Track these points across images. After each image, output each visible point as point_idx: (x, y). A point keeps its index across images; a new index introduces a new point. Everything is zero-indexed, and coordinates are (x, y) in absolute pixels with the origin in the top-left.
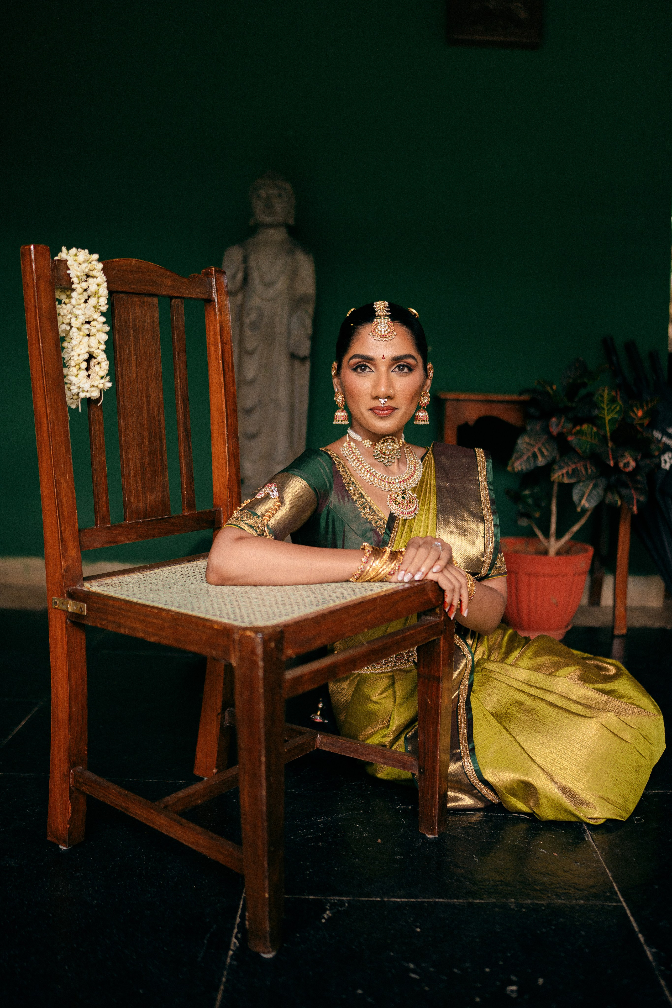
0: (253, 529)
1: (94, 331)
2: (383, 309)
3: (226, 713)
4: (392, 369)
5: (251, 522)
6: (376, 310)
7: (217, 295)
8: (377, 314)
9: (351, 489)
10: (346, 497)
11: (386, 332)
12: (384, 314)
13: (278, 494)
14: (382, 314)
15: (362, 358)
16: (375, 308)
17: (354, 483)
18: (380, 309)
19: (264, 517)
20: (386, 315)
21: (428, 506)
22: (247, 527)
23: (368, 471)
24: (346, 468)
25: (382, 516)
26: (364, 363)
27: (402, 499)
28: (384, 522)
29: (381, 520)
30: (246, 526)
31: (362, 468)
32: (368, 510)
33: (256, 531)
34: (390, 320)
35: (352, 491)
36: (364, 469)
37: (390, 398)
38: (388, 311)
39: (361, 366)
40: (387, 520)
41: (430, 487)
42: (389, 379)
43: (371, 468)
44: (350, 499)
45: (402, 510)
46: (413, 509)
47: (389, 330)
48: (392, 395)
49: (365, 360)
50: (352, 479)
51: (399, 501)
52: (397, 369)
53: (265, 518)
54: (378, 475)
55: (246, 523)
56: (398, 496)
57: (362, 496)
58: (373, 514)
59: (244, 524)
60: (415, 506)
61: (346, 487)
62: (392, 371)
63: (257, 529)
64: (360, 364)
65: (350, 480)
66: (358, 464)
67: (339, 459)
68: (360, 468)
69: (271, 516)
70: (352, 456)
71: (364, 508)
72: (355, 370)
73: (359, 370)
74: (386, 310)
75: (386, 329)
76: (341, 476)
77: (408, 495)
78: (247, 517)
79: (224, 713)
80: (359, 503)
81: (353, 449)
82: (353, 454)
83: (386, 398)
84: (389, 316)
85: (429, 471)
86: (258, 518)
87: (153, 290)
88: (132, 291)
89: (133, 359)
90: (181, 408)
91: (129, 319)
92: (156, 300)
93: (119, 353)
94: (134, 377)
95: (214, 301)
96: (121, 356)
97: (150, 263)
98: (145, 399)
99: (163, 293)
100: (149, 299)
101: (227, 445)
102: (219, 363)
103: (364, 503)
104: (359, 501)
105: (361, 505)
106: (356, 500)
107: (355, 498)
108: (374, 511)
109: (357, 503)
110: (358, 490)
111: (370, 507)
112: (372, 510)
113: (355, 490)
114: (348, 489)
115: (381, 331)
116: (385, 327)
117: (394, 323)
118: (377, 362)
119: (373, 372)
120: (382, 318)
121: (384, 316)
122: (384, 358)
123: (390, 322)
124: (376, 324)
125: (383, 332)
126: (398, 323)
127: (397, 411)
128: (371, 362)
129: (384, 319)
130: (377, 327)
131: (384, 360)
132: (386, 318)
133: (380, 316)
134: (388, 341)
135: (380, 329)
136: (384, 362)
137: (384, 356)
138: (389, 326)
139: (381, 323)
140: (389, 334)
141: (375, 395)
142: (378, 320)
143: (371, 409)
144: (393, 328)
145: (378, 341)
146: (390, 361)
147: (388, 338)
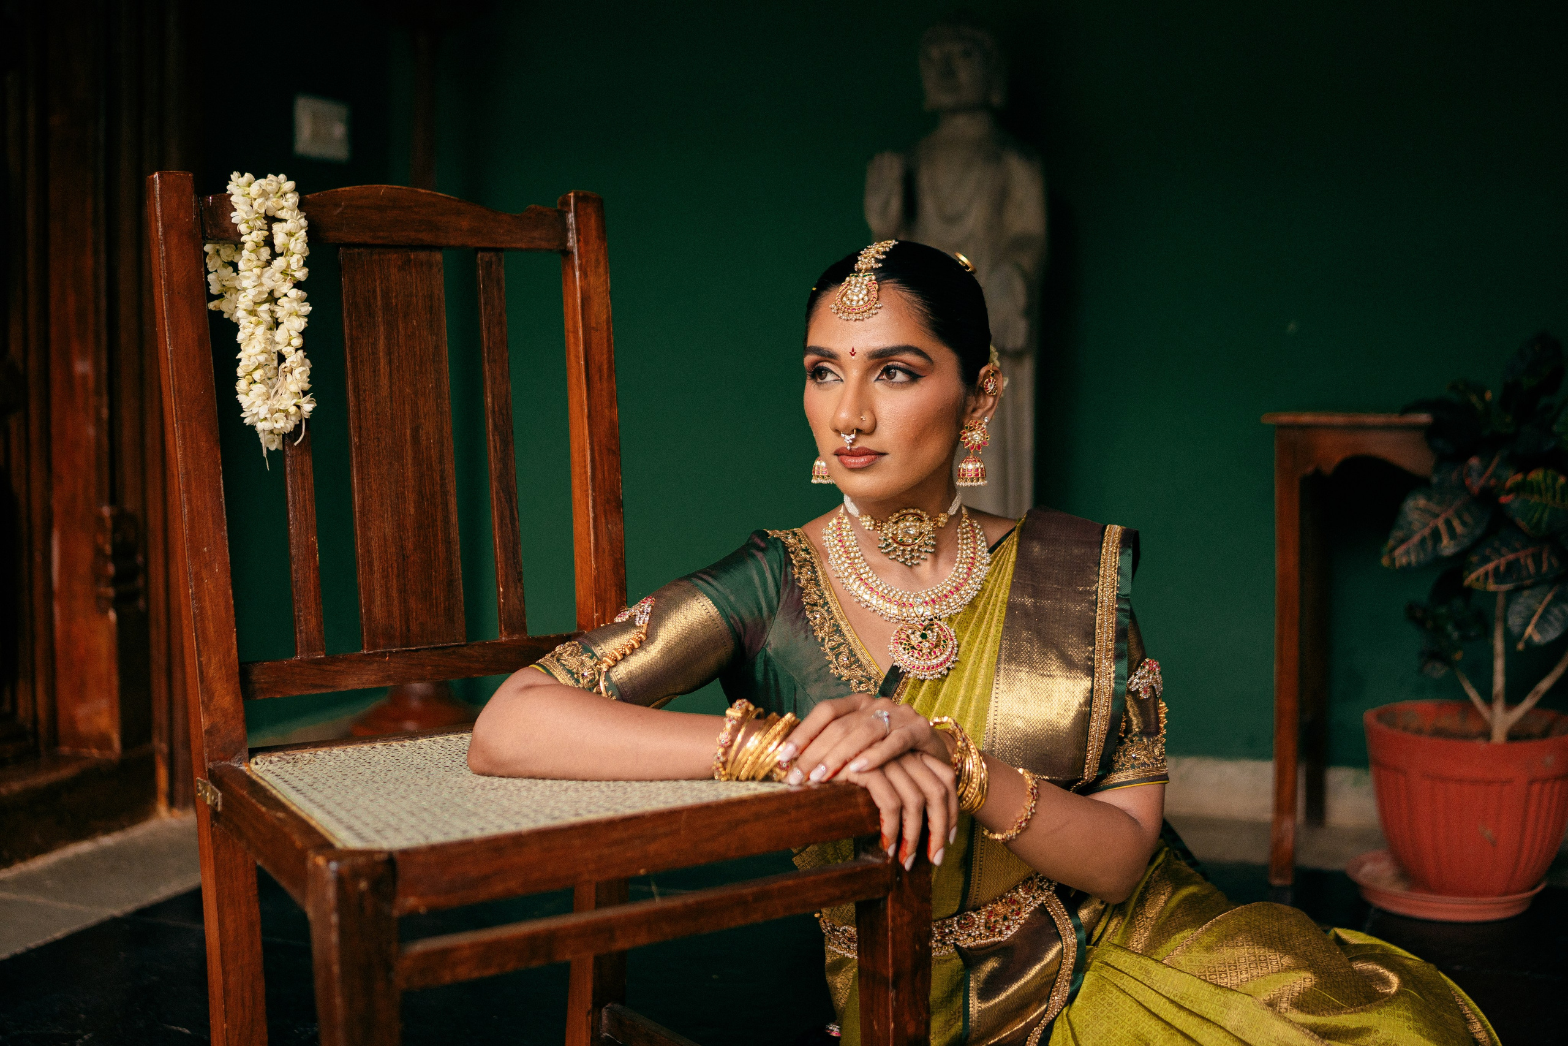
0: (572, 677)
1: (280, 313)
2: (872, 257)
3: (604, 1012)
4: (876, 376)
7: (578, 241)
9: (818, 616)
10: (803, 632)
11: (861, 303)
13: (647, 619)
15: (819, 354)
17: (825, 603)
19: (604, 659)
20: (872, 269)
21: (980, 646)
22: (561, 672)
23: (861, 580)
25: (873, 670)
26: (824, 364)
27: (920, 639)
29: (870, 679)
30: (560, 670)
31: (850, 574)
32: (844, 659)
33: (578, 682)
34: (874, 277)
35: (818, 621)
36: (854, 576)
37: (862, 432)
39: (819, 371)
40: (884, 678)
41: (995, 606)
42: (862, 394)
44: (810, 637)
45: (917, 661)
46: (941, 659)
47: (866, 299)
48: (865, 426)
49: (826, 359)
50: (827, 594)
51: (913, 643)
52: (884, 376)
53: (606, 661)
54: (880, 588)
55: (563, 665)
56: (913, 633)
57: (838, 631)
58: (854, 666)
59: (558, 666)
60: (947, 654)
61: (807, 613)
62: (877, 380)
63: (581, 679)
64: (817, 366)
65: (820, 596)
67: (809, 554)
68: (846, 573)
69: (619, 658)
70: (838, 548)
71: (837, 655)
72: (813, 377)
73: (818, 378)
74: (876, 259)
75: (861, 296)
76: (802, 590)
77: (936, 630)
78: (570, 655)
79: (600, 1012)
80: (828, 645)
82: (840, 544)
83: (853, 432)
84: (877, 271)
86: (591, 658)
87: (427, 237)
88: (380, 242)
89: (383, 362)
90: (495, 447)
91: (374, 291)
92: (438, 257)
93: (352, 351)
94: (385, 393)
95: (572, 253)
96: (353, 359)
97: (423, 191)
98: (408, 432)
99: (452, 242)
100: (423, 256)
101: (591, 516)
102: (579, 365)
103: (840, 645)
104: (829, 640)
105: (832, 649)
106: (823, 639)
107: (821, 635)
108: (858, 660)
109: (823, 646)
110: (832, 619)
111: (852, 653)
112: (852, 659)
113: (825, 619)
114: (810, 616)
115: (852, 301)
116: (860, 292)
117: (883, 284)
118: (842, 361)
119: (842, 381)
122: (853, 353)
123: (873, 283)
124: (846, 287)
125: (855, 302)
126: (892, 285)
127: (886, 458)
128: (834, 360)
130: (846, 292)
131: (853, 357)
134: (862, 320)
135: (850, 296)
136: (854, 361)
137: (853, 350)
138: (868, 291)
140: (866, 306)
141: (832, 426)
143: (836, 454)
144: (875, 295)
145: (845, 319)
146: (866, 358)
147: (864, 314)
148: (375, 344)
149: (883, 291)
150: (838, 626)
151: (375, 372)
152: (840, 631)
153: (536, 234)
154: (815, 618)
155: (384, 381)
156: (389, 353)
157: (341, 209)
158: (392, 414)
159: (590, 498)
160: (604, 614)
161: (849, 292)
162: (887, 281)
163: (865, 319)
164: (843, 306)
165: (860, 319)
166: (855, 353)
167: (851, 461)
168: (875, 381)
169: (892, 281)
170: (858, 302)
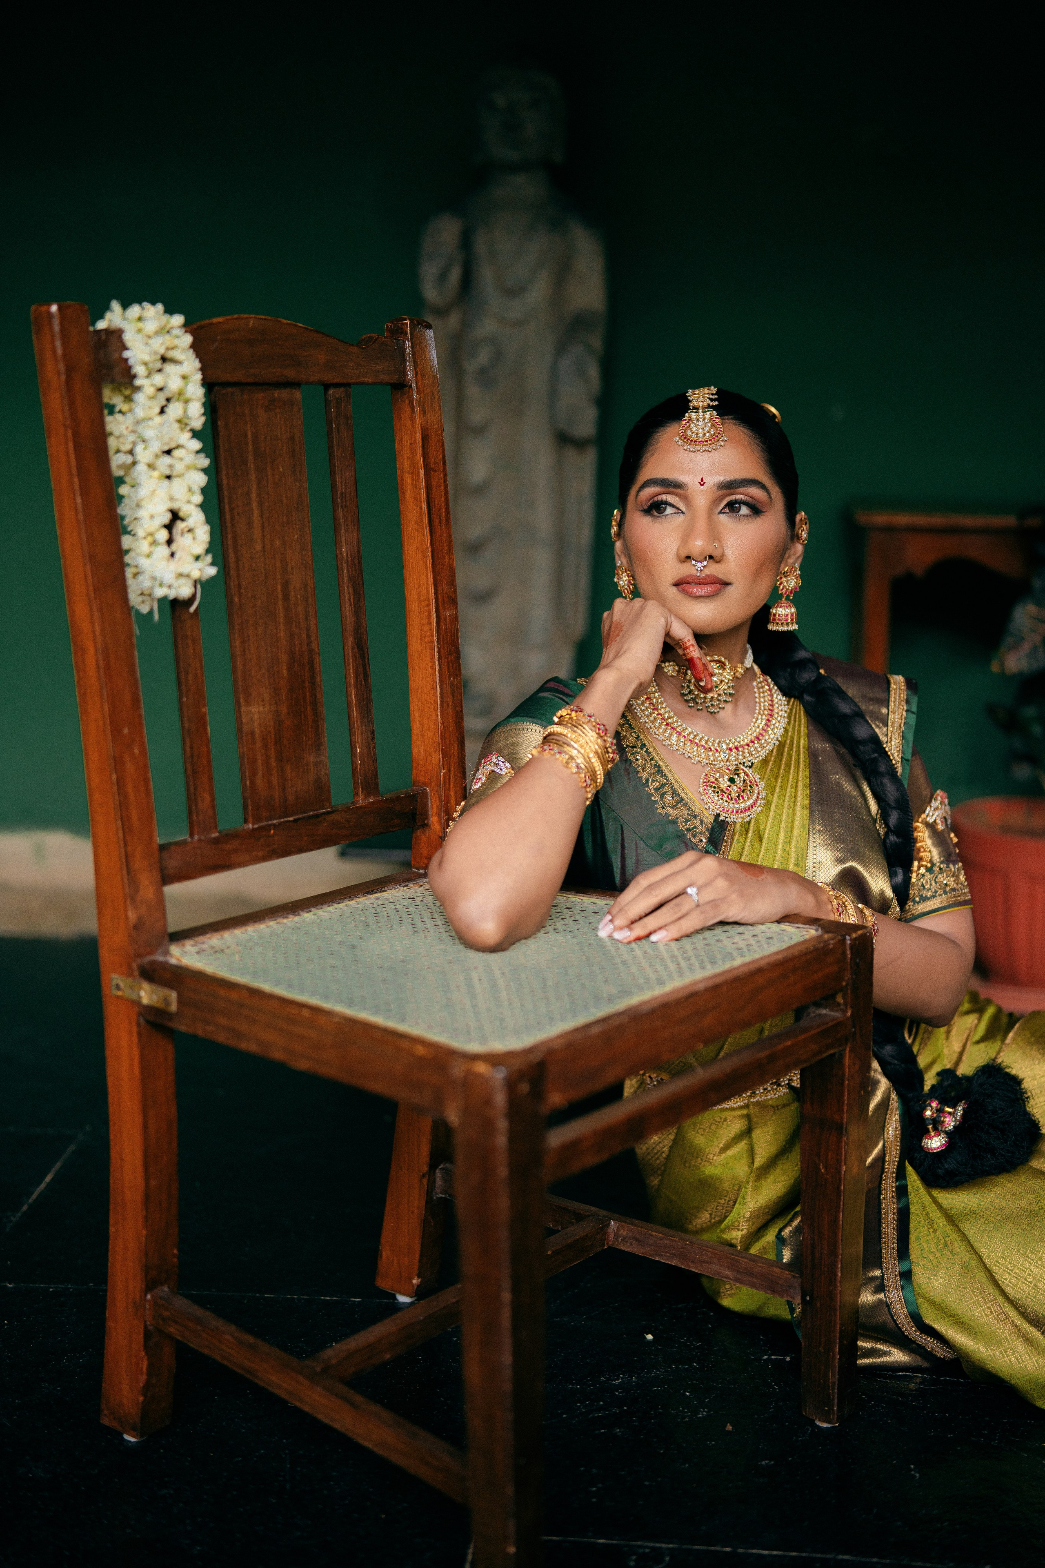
1: (179, 467)
2: (704, 397)
3: (438, 1173)
4: (718, 509)
6: (690, 399)
7: (416, 374)
8: (691, 405)
9: (639, 758)
12: (705, 404)
14: (701, 404)
15: (662, 486)
16: (689, 396)
17: (644, 745)
18: (699, 397)
25: (697, 808)
26: (665, 496)
27: (728, 783)
32: (669, 799)
34: (715, 413)
35: (639, 763)
37: (712, 558)
38: (712, 400)
39: (657, 504)
41: (798, 752)
42: (711, 524)
45: (726, 804)
46: (749, 803)
47: (712, 432)
48: (717, 554)
49: (666, 490)
51: (722, 787)
52: (728, 509)
56: (721, 776)
57: (659, 771)
58: (679, 806)
60: (754, 797)
61: (629, 755)
64: (656, 499)
71: (662, 795)
72: (648, 511)
73: (654, 513)
74: (709, 398)
75: (706, 429)
77: (742, 775)
79: (434, 1174)
80: (653, 785)
83: (705, 559)
84: (714, 408)
85: (795, 722)
87: (290, 374)
88: (250, 380)
89: (256, 513)
90: (350, 600)
91: (246, 436)
92: (298, 394)
93: (230, 504)
94: (258, 547)
95: (411, 386)
96: (232, 510)
97: (285, 321)
98: (279, 588)
99: (312, 379)
100: (285, 394)
101: (437, 668)
102: (421, 508)
103: (663, 785)
104: (653, 781)
105: (656, 789)
106: (647, 780)
107: (645, 775)
108: (682, 799)
109: (648, 786)
110: (652, 759)
111: (675, 793)
112: (676, 798)
113: (646, 760)
114: (632, 758)
115: (697, 434)
116: (705, 425)
117: (724, 419)
118: (690, 491)
119: (683, 513)
120: (701, 411)
121: (704, 408)
122: (702, 483)
123: (716, 418)
124: (688, 422)
125: (701, 435)
126: (731, 421)
127: (730, 589)
128: (679, 491)
129: (704, 412)
130: (690, 426)
131: (702, 487)
132: (708, 411)
133: (696, 409)
134: (710, 451)
135: (694, 429)
136: (703, 491)
137: (702, 480)
138: (713, 425)
139: (698, 420)
140: (714, 439)
141: (683, 554)
142: (694, 416)
143: (677, 584)
144: (720, 428)
145: (692, 451)
146: (715, 488)
147: (712, 446)
148: (248, 493)
149: (726, 425)
150: (659, 767)
151: (250, 524)
152: (662, 772)
153: (379, 368)
154: (637, 760)
155: (257, 533)
156: (261, 504)
157: (216, 344)
158: (265, 569)
159: (436, 650)
160: (449, 770)
161: (692, 425)
162: (726, 417)
163: (713, 451)
164: (688, 439)
165: (708, 451)
166: (705, 483)
167: (696, 590)
168: (719, 513)
169: (730, 417)
170: (704, 434)
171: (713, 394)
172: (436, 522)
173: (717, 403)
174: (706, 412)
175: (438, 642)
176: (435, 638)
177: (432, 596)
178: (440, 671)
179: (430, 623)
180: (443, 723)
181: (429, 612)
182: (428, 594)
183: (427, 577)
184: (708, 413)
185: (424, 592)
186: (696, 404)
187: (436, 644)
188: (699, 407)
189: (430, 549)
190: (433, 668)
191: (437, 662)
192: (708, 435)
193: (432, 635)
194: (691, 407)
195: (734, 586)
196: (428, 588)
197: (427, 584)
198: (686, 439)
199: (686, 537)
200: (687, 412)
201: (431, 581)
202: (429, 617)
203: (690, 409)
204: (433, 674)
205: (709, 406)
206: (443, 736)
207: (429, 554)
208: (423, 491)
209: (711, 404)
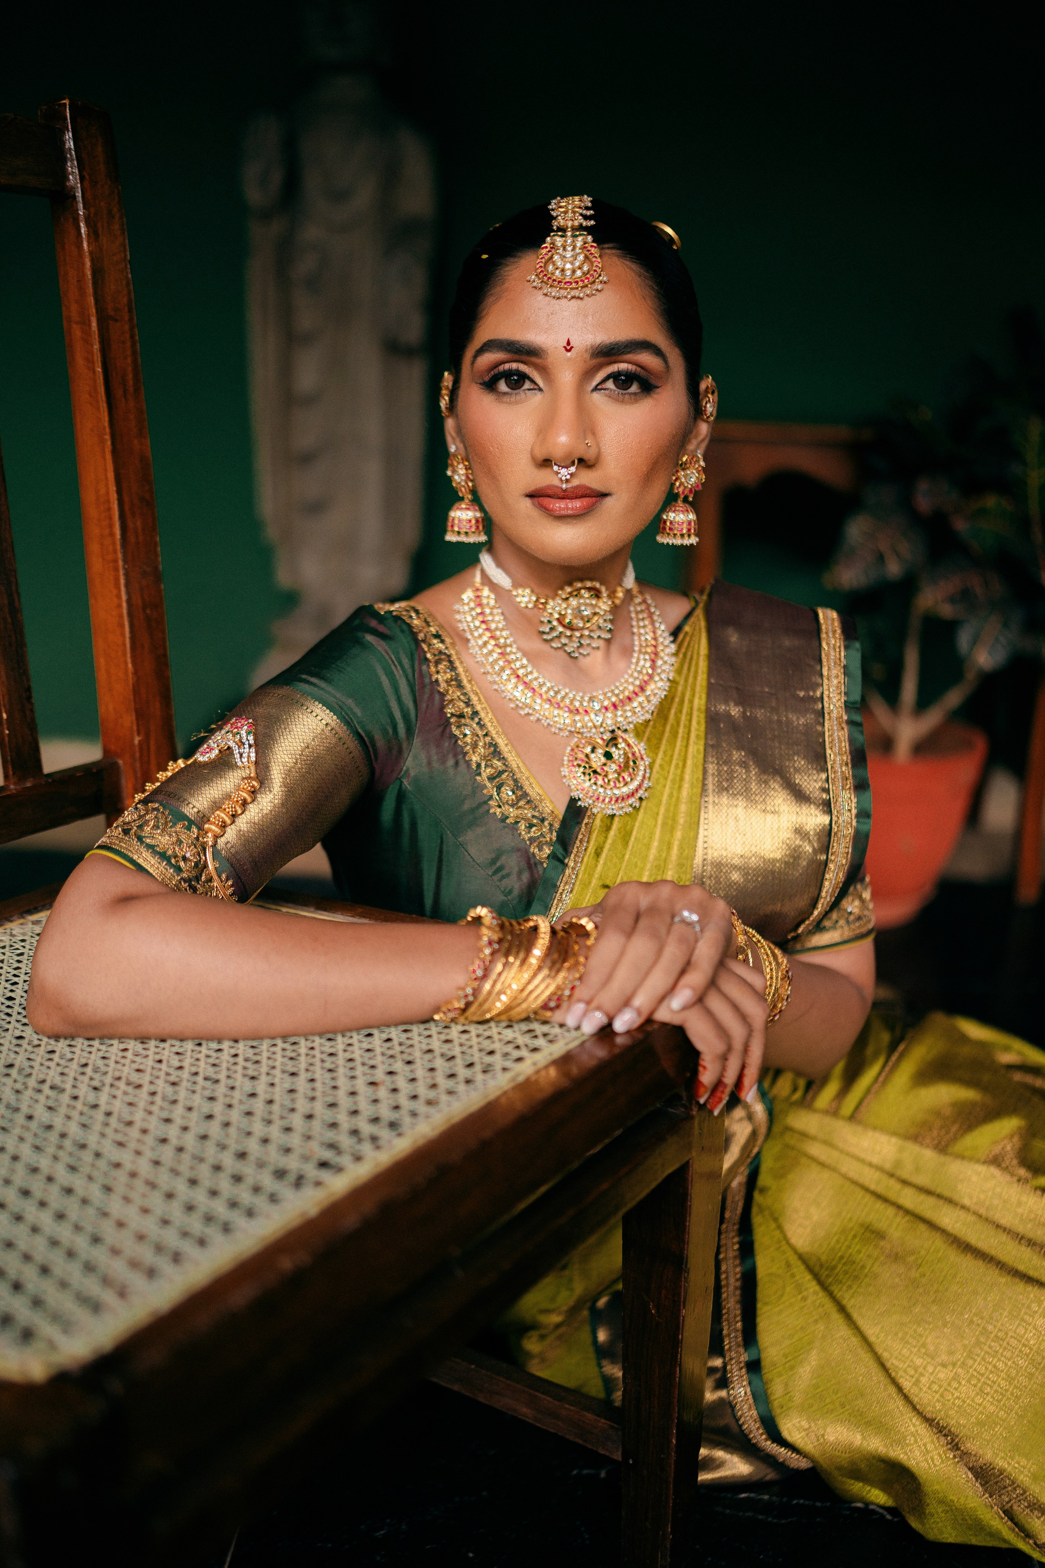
0: (169, 863)
2: (574, 212)
4: (594, 383)
5: (164, 841)
6: (554, 214)
8: (555, 224)
9: (468, 732)
10: (451, 756)
12: (576, 223)
13: (253, 755)
14: (570, 224)
15: (509, 351)
16: (553, 210)
17: (476, 713)
18: (566, 212)
19: (206, 826)
21: (679, 771)
22: (150, 858)
23: (518, 676)
24: (460, 670)
25: (547, 807)
26: (514, 366)
27: (603, 760)
28: (551, 825)
29: (543, 820)
30: (146, 854)
31: (502, 669)
32: (508, 793)
33: (179, 870)
34: (590, 238)
35: (468, 740)
36: (508, 672)
37: (582, 462)
38: (586, 217)
39: (507, 375)
40: (561, 817)
41: (690, 714)
42: (582, 410)
43: (529, 669)
44: (461, 762)
45: (601, 790)
46: (633, 786)
47: (586, 268)
48: (590, 455)
49: (516, 357)
50: (474, 699)
51: (594, 765)
52: (610, 384)
53: (210, 830)
54: (544, 689)
55: (150, 847)
56: (593, 751)
57: (496, 752)
58: (522, 803)
59: (143, 849)
60: (639, 778)
61: (454, 728)
62: (595, 389)
63: (182, 864)
64: (501, 368)
65: (468, 704)
66: (495, 656)
67: (442, 641)
68: (497, 668)
69: (228, 821)
70: (481, 631)
71: (499, 788)
72: (490, 385)
73: (503, 386)
74: (581, 215)
75: (577, 264)
76: (442, 695)
77: (622, 745)
78: (156, 827)
80: (486, 772)
81: (487, 611)
82: (484, 626)
83: (573, 463)
84: (589, 230)
85: (689, 669)
86: (189, 828)
95: (74, 197)
101: (124, 597)
102: (94, 372)
103: (501, 773)
104: (486, 766)
105: (491, 778)
106: (479, 766)
107: (475, 758)
108: (526, 795)
109: (480, 774)
110: (486, 735)
111: (518, 783)
113: (477, 736)
114: (457, 733)
115: (563, 270)
116: (575, 257)
117: (602, 249)
118: (550, 360)
119: (540, 390)
120: (569, 234)
121: (574, 229)
122: (568, 348)
123: (592, 246)
124: (549, 251)
125: (568, 273)
126: (614, 251)
127: (608, 502)
128: (534, 359)
129: (574, 236)
130: (551, 257)
131: (569, 354)
132: (580, 235)
133: (562, 230)
134: (581, 299)
135: (559, 263)
136: (569, 359)
137: (568, 343)
138: (586, 257)
139: (565, 249)
140: (587, 278)
141: (541, 455)
142: (559, 241)
143: (531, 496)
144: (598, 262)
145: (554, 297)
146: (587, 356)
147: (584, 290)
149: (605, 258)
150: (496, 746)
152: (499, 753)
154: (465, 735)
159: (121, 572)
160: (147, 736)
161: (556, 257)
162: (606, 246)
163: (586, 298)
164: (549, 278)
165: (579, 298)
166: (572, 347)
167: (559, 506)
168: (593, 391)
169: (611, 245)
170: (574, 272)
171: (587, 208)
172: (119, 392)
173: (592, 222)
174: (577, 236)
175: (125, 561)
176: (120, 555)
177: (114, 496)
178: (129, 601)
179: (112, 535)
180: (136, 673)
181: (111, 518)
182: (108, 493)
183: (106, 470)
184: (580, 239)
185: (103, 491)
186: (562, 223)
187: (121, 563)
188: (567, 227)
189: (108, 430)
190: (119, 596)
191: (123, 589)
192: (579, 273)
193: (115, 552)
194: (555, 228)
195: (614, 497)
196: (107, 485)
197: (106, 478)
198: (547, 280)
199: (544, 429)
200: (549, 236)
201: (111, 475)
202: (111, 526)
203: (554, 231)
204: (119, 606)
205: (581, 228)
206: (136, 691)
207: (107, 437)
208: (96, 346)
209: (584, 224)
